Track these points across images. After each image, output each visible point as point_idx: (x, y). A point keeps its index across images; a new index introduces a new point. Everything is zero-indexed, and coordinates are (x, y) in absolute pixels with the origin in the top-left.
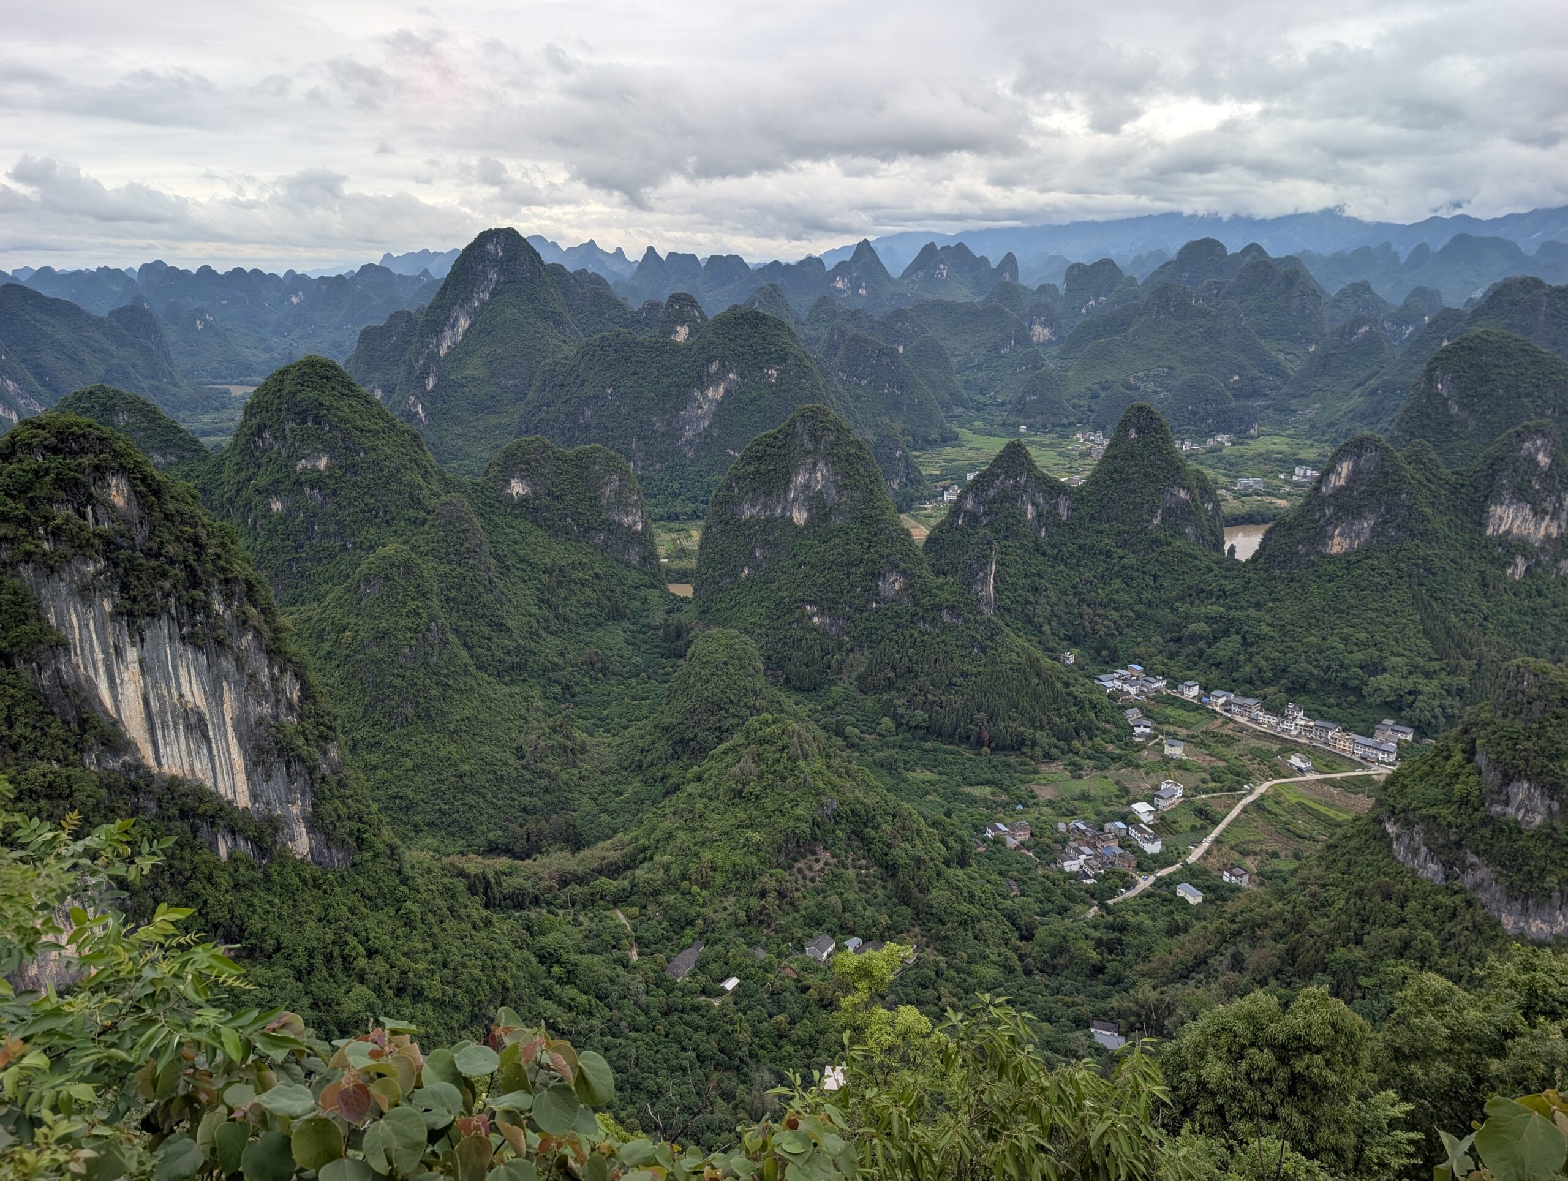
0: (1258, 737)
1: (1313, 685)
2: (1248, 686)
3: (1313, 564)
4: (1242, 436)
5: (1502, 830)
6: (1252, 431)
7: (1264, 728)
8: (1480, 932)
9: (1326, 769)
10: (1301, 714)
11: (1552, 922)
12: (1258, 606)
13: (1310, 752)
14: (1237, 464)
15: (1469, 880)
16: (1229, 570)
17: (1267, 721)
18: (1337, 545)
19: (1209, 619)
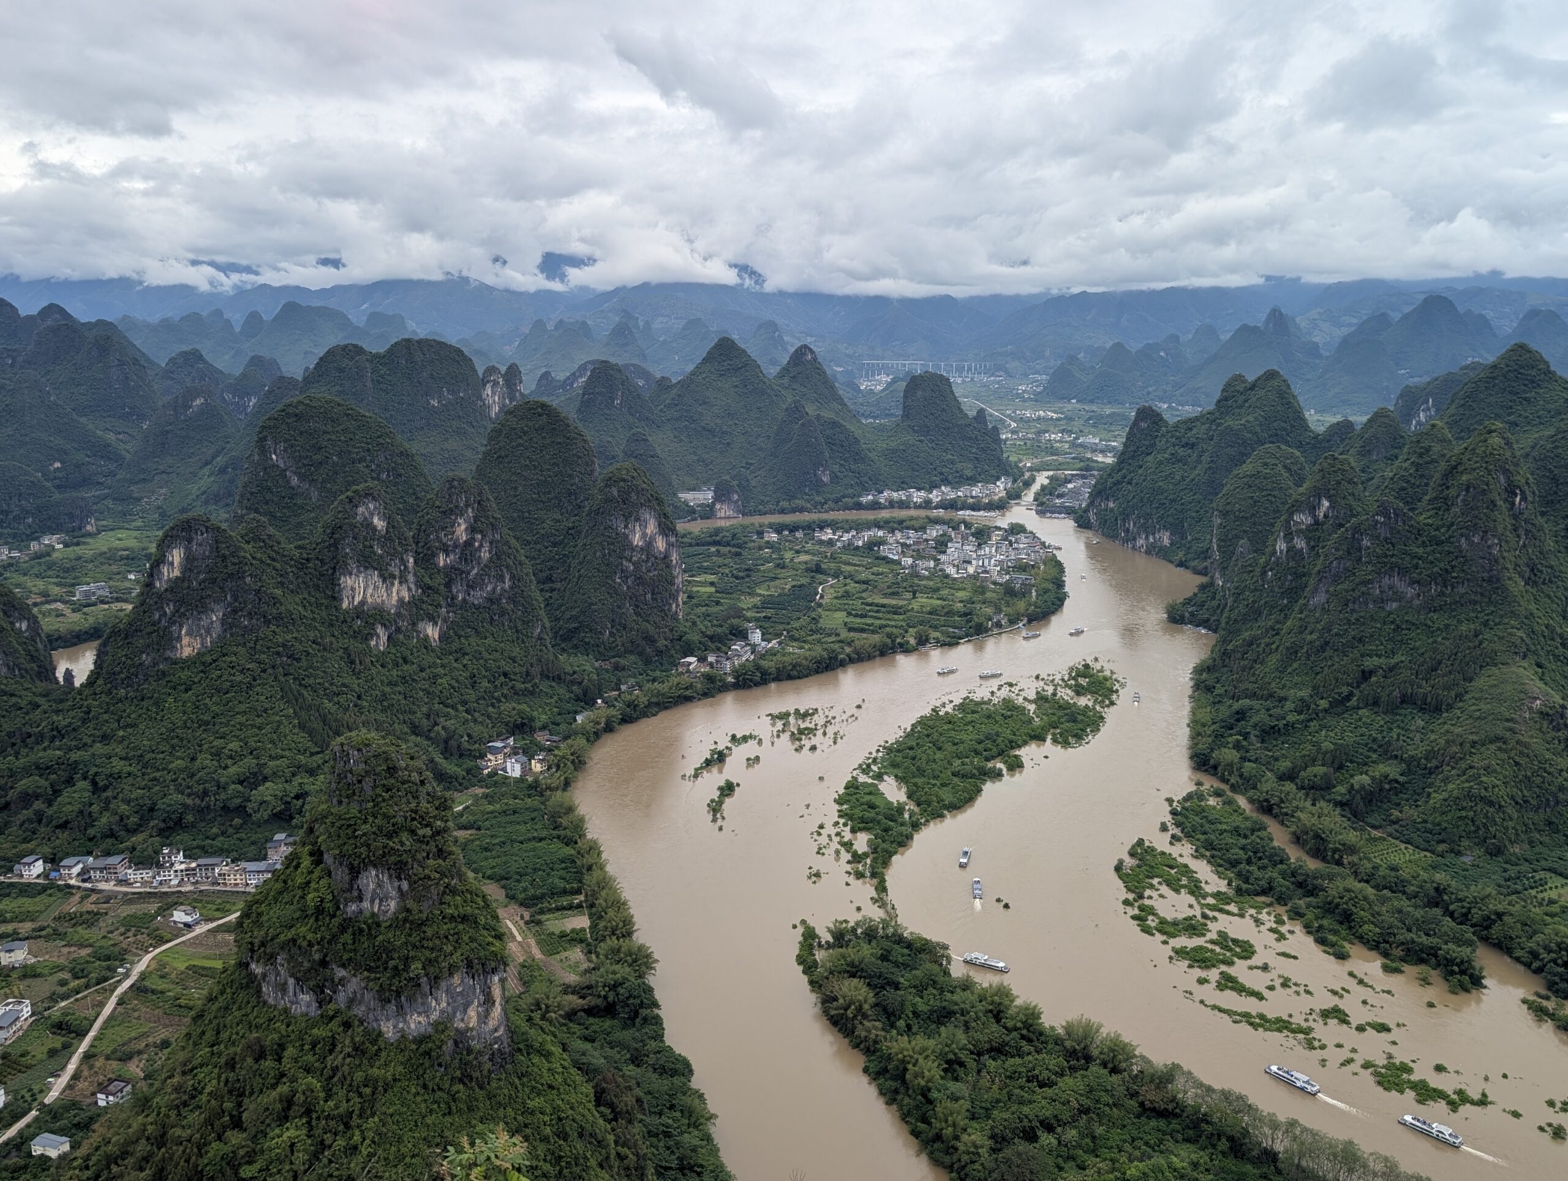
0: (130, 902)
1: (190, 818)
2: (110, 841)
3: (164, 673)
4: (76, 535)
5: (361, 931)
6: (89, 528)
7: (137, 888)
8: (363, 1053)
9: (218, 914)
10: (180, 857)
11: (426, 1013)
12: (105, 738)
13: (195, 900)
14: (73, 569)
15: (342, 997)
16: (62, 701)
17: (139, 878)
18: (187, 647)
19: (42, 769)
